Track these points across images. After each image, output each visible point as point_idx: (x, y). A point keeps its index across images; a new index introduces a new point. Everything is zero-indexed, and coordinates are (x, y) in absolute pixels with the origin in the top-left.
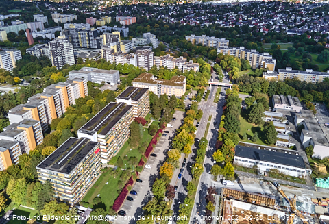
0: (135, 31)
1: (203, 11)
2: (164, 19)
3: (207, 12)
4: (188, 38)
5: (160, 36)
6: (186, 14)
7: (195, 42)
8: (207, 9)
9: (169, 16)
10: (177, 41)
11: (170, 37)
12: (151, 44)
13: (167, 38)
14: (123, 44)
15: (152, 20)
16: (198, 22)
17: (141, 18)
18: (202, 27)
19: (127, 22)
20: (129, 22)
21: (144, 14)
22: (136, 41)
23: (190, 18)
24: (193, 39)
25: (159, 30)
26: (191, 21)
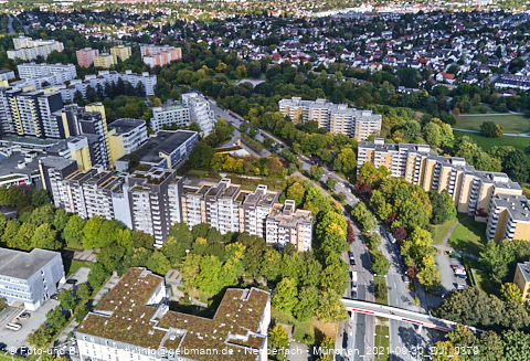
0: (171, 85)
1: (317, 30)
2: (239, 47)
3: (322, 33)
4: (284, 104)
5: (223, 96)
6: (283, 38)
7: (301, 118)
8: (322, 26)
9: (252, 42)
10: (260, 113)
11: (244, 100)
12: (195, 127)
13: (237, 102)
14: (118, 133)
15: (214, 53)
16: (307, 56)
17: (193, 47)
18: (315, 70)
19: (158, 60)
20: (165, 58)
21: (204, 38)
22: (162, 114)
23: (292, 46)
24: (297, 108)
25: (223, 80)
26: (294, 53)
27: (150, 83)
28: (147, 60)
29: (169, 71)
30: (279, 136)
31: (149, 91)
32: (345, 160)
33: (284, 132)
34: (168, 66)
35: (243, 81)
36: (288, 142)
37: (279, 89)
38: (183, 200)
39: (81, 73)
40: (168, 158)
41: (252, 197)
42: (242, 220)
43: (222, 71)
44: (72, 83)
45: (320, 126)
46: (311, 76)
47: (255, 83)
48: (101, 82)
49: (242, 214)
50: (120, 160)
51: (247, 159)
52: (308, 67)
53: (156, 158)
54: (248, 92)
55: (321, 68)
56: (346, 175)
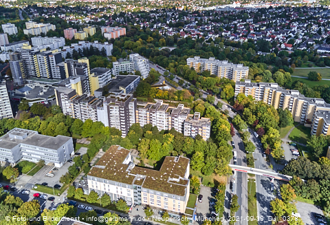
0: (121, 49)
1: (206, 18)
2: (160, 28)
3: (210, 20)
4: (190, 61)
5: (153, 57)
6: (186, 23)
7: (200, 68)
8: (209, 16)
9: (167, 25)
10: (175, 66)
11: (166, 59)
12: (138, 73)
13: (162, 60)
14: (96, 76)
15: (145, 31)
16: (202, 34)
17: (132, 28)
18: (207, 42)
19: (113, 35)
20: (117, 35)
21: (138, 22)
22: (118, 66)
23: (192, 27)
24: (197, 63)
25: (152, 47)
26: (194, 32)
27: (109, 48)
28: (106, 35)
29: (119, 42)
30: (187, 79)
31: (109, 53)
32: (227, 92)
33: (191, 76)
34: (118, 39)
35: (164, 48)
36: (193, 82)
37: (186, 52)
38: (137, 111)
39: (68, 42)
40: (124, 90)
41: (175, 110)
42: (170, 123)
43: (151, 42)
44: (64, 48)
45: (211, 74)
46: (204, 45)
47: (171, 49)
48: (81, 47)
49: (170, 120)
50: (97, 91)
51: (170, 91)
52: (202, 40)
53: (118, 90)
54: (168, 54)
55: (210, 40)
56: (228, 101)
